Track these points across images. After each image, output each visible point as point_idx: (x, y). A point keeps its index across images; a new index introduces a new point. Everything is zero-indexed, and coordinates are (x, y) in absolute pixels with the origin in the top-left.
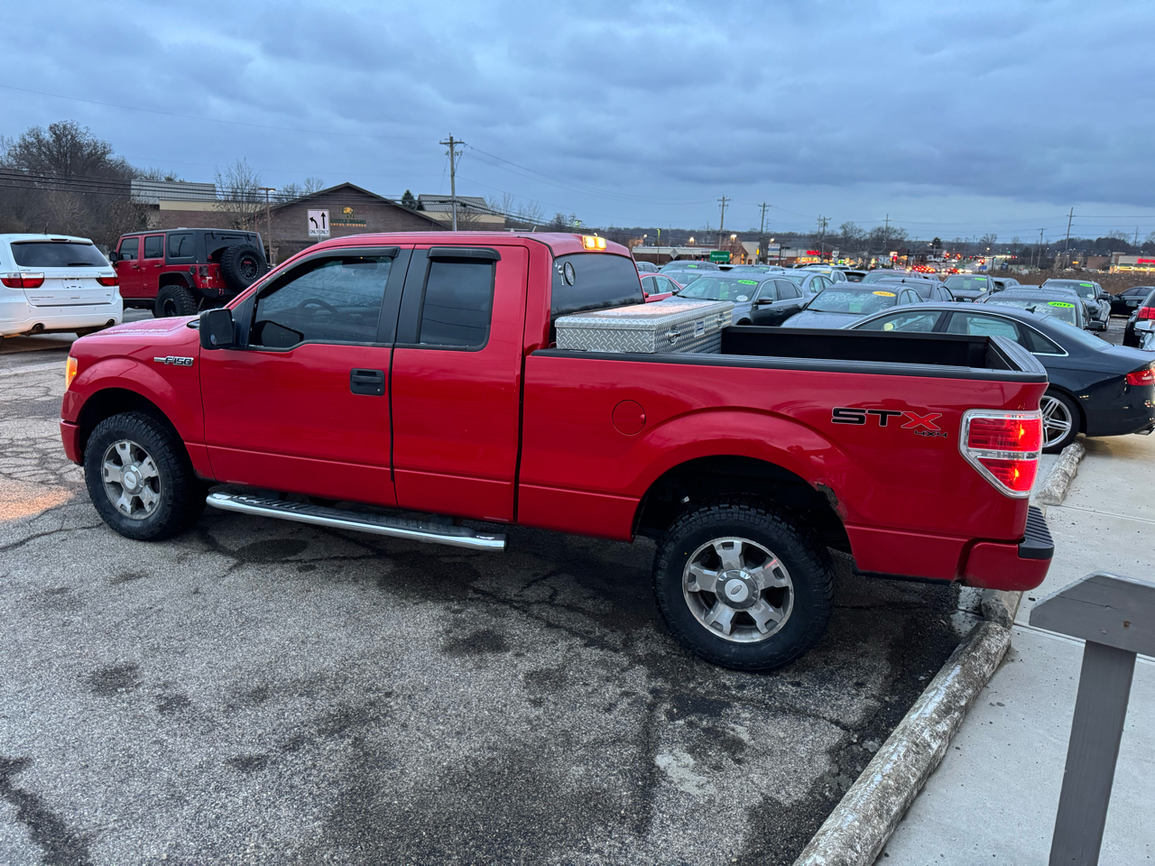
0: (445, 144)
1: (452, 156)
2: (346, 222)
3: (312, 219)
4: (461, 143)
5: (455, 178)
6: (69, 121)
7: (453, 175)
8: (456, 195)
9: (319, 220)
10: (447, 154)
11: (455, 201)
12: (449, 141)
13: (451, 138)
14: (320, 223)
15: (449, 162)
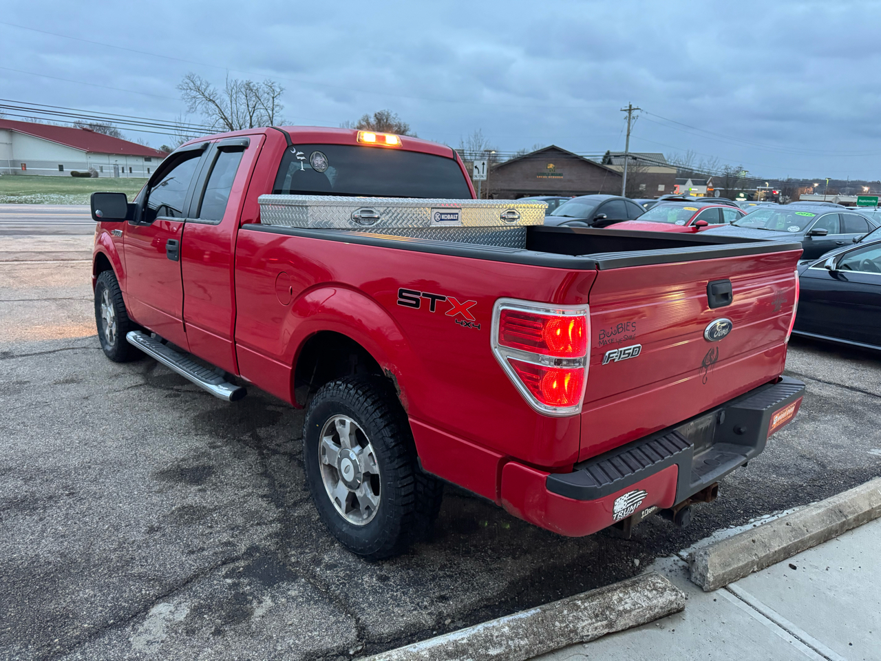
0: (625, 110)
1: (629, 120)
2: (548, 175)
3: (476, 167)
4: (638, 109)
5: (630, 137)
6: (387, 110)
7: (628, 135)
8: (629, 151)
9: (480, 167)
10: (626, 118)
11: (627, 156)
12: (628, 108)
13: (630, 106)
14: (481, 170)
15: (627, 124)
